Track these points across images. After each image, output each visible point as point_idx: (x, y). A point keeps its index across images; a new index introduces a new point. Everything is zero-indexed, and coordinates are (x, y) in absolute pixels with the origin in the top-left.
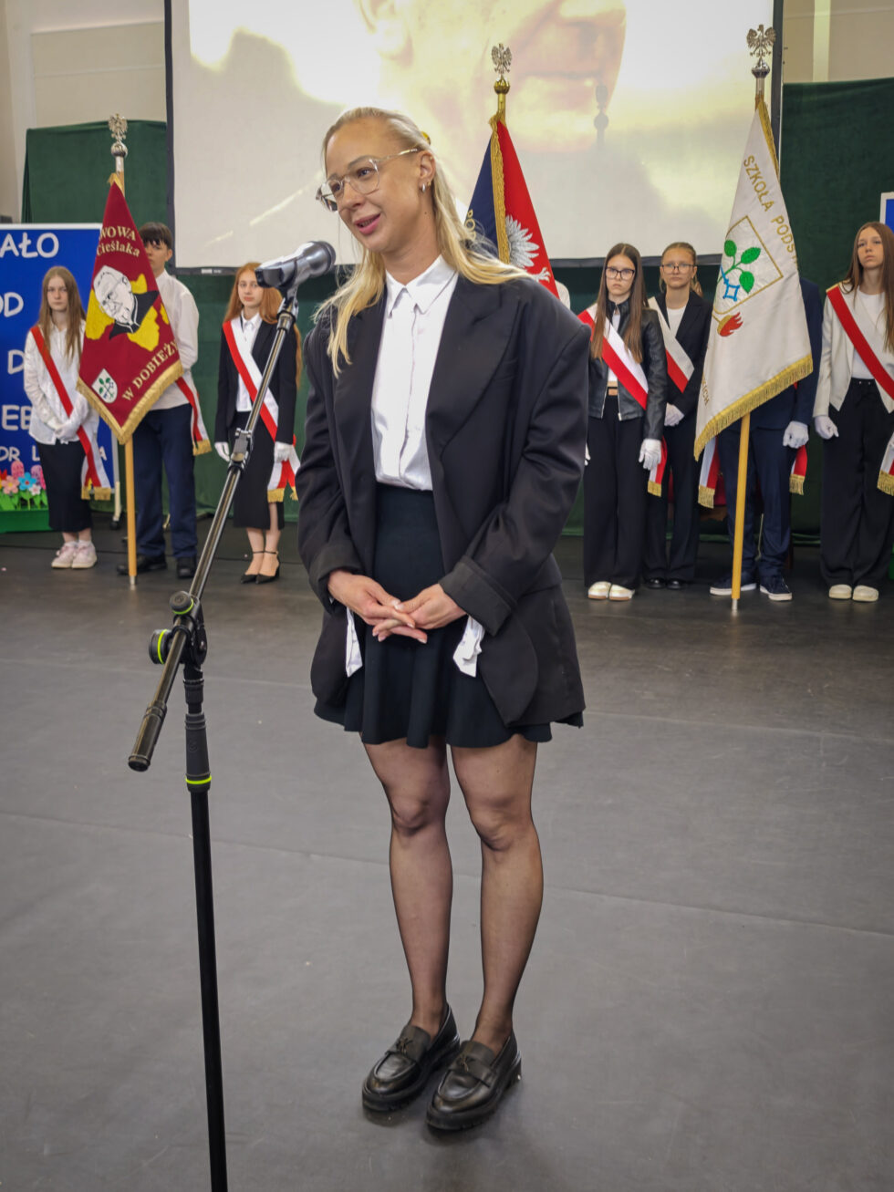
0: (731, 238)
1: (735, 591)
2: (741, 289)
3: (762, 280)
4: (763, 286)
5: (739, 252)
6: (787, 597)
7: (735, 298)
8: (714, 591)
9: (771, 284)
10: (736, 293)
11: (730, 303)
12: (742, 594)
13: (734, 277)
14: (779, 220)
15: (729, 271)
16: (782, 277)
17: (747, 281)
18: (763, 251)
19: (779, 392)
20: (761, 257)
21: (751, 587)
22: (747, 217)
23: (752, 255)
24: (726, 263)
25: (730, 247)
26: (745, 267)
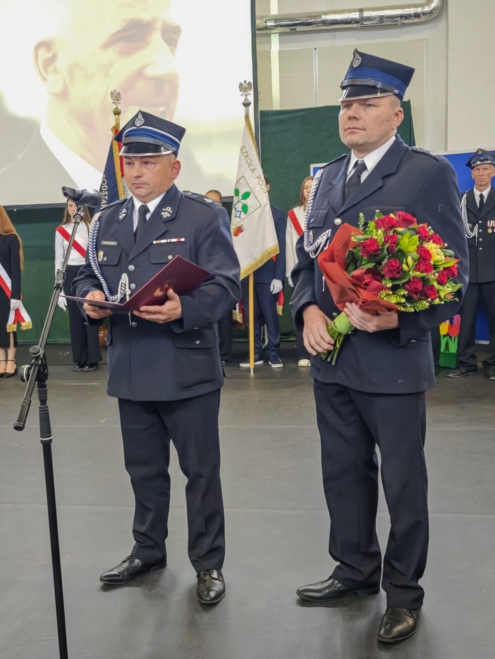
0: (237, 188)
1: (251, 364)
2: (242, 213)
3: (252, 208)
4: (252, 211)
5: (241, 194)
6: (281, 365)
7: (240, 217)
8: (241, 365)
9: (256, 210)
10: (240, 214)
11: (237, 219)
12: (255, 365)
13: (239, 207)
14: (259, 177)
15: (236, 204)
16: (261, 206)
17: (245, 208)
18: (252, 193)
19: (263, 264)
20: (251, 196)
21: (261, 362)
22: (243, 176)
23: (246, 195)
24: (235, 200)
25: (237, 192)
26: (244, 202)
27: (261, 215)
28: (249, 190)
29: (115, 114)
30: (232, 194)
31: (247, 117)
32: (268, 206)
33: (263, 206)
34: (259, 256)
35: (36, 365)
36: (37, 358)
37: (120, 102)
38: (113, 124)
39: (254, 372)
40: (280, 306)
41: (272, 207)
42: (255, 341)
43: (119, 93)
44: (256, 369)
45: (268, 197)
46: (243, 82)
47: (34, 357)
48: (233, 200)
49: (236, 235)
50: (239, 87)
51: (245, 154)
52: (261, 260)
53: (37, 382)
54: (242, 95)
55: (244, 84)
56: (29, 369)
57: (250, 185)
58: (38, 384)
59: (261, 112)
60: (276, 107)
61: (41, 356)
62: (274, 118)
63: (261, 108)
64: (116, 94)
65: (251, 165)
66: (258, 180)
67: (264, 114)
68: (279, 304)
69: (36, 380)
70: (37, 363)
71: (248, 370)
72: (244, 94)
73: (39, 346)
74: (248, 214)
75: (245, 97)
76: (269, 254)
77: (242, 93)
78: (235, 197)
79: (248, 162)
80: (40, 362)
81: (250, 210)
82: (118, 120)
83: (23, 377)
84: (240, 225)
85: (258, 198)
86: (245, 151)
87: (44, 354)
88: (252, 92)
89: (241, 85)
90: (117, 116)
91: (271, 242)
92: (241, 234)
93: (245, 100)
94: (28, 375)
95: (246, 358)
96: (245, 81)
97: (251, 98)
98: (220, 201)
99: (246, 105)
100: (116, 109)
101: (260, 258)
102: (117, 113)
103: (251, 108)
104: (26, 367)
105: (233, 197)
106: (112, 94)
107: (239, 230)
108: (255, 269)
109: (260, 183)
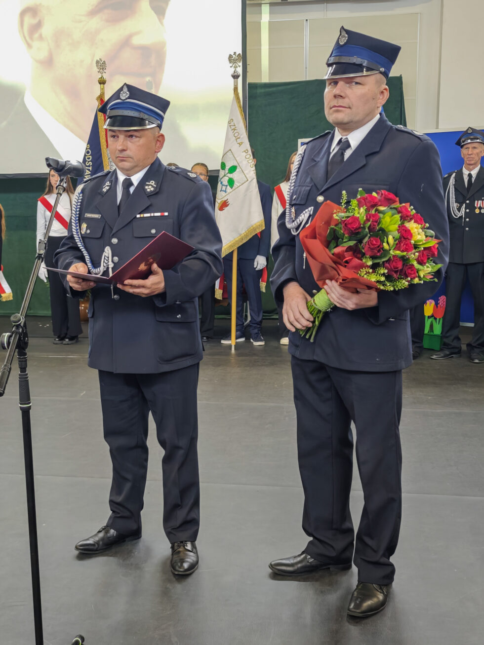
0: (224, 161)
1: (232, 342)
2: (228, 187)
3: (238, 182)
4: (239, 185)
5: (227, 168)
6: (262, 343)
7: (225, 191)
8: (223, 342)
9: (242, 184)
10: (226, 189)
11: (223, 194)
12: (236, 342)
13: (225, 181)
14: (246, 151)
15: (223, 177)
16: (248, 180)
17: (231, 182)
18: (238, 167)
19: (248, 239)
20: (237, 170)
21: (242, 340)
22: (230, 150)
23: (233, 169)
24: (222, 173)
25: (223, 165)
26: (230, 176)
27: (247, 189)
28: (235, 164)
29: (100, 83)
30: (219, 168)
31: (236, 89)
32: (255, 181)
33: (249, 180)
34: (244, 232)
35: (17, 333)
36: (18, 326)
37: (105, 71)
38: (98, 93)
39: (235, 349)
40: (263, 283)
41: (258, 182)
42: (237, 318)
43: (104, 61)
44: (237, 346)
45: (255, 172)
46: (232, 54)
47: (15, 325)
48: (219, 173)
49: (221, 209)
50: (229, 59)
51: (233, 127)
52: (246, 236)
53: (17, 350)
54: (231, 67)
55: (234, 56)
56: (10, 337)
57: (237, 159)
58: (18, 352)
59: (249, 84)
60: (265, 79)
61: (22, 325)
62: (263, 90)
63: (250, 80)
64: (101, 63)
65: (239, 138)
66: (244, 154)
67: (253, 87)
68: (262, 281)
69: (16, 348)
70: (17, 331)
71: (230, 346)
72: (234, 66)
73: (20, 315)
74: (234, 188)
75: (234, 69)
76: (255, 229)
77: (231, 65)
78: (221, 171)
79: (236, 135)
80: (21, 330)
81: (236, 184)
82: (103, 89)
83: (4, 344)
84: (226, 199)
85: (245, 172)
86: (232, 124)
87: (25, 323)
88: (241, 64)
89: (230, 56)
90: (102, 85)
91: (257, 218)
92: (226, 209)
93: (235, 72)
94: (9, 343)
95: (227, 335)
96: (235, 53)
97: (240, 70)
98: (206, 174)
99: (235, 77)
100: (101, 78)
101: (245, 234)
102: (102, 82)
103: (240, 80)
104: (7, 334)
105: (219, 170)
106: (97, 62)
107: (225, 205)
108: (240, 245)
109: (247, 157)
